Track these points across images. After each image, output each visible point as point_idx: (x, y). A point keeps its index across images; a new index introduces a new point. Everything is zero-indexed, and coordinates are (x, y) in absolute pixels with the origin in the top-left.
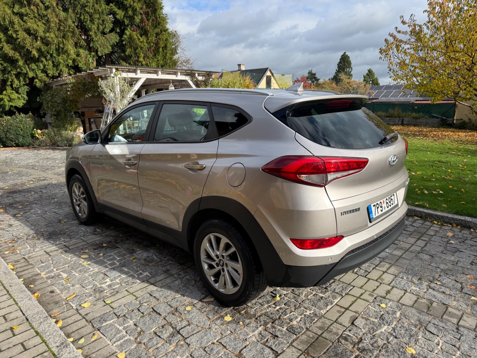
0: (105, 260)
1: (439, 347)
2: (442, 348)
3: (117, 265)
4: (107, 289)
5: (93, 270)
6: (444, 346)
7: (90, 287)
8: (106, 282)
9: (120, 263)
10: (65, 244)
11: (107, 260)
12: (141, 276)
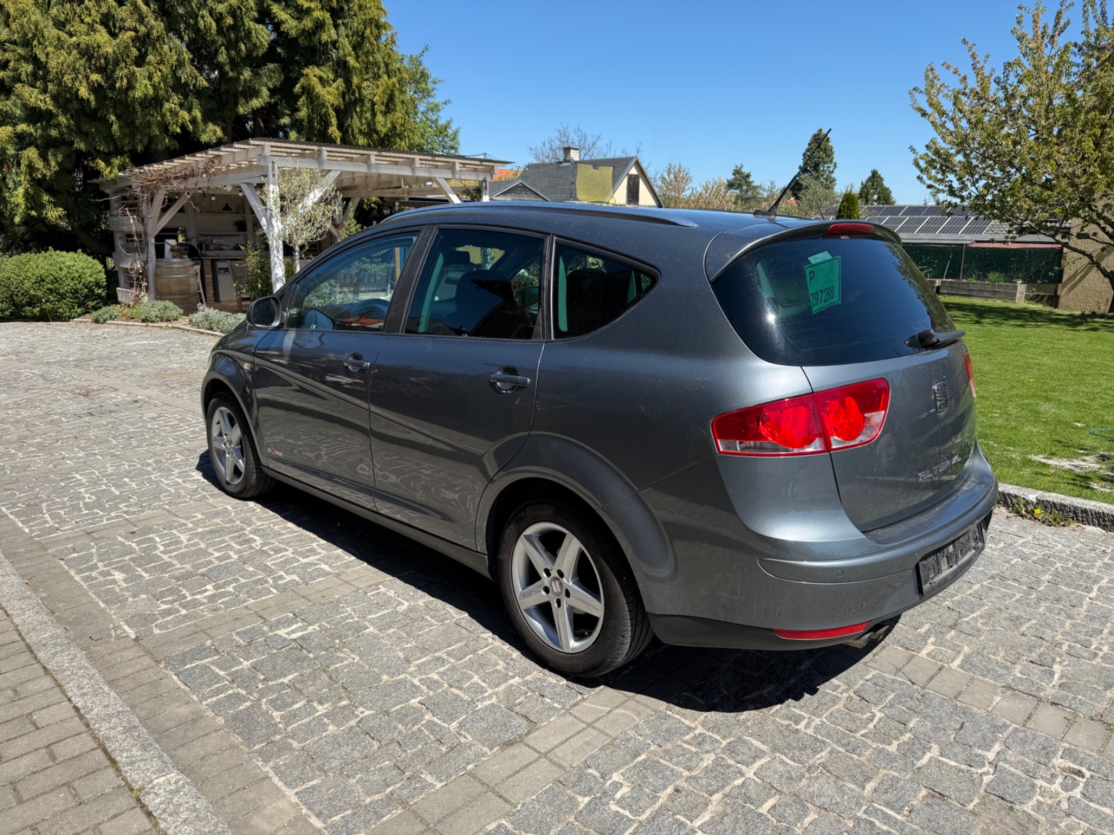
0: (210, 550)
1: (871, 726)
2: (877, 726)
3: (232, 560)
4: (204, 604)
5: (182, 568)
6: (881, 724)
7: (170, 598)
8: (206, 590)
9: (240, 557)
10: (127, 517)
11: (215, 550)
12: (280, 582)
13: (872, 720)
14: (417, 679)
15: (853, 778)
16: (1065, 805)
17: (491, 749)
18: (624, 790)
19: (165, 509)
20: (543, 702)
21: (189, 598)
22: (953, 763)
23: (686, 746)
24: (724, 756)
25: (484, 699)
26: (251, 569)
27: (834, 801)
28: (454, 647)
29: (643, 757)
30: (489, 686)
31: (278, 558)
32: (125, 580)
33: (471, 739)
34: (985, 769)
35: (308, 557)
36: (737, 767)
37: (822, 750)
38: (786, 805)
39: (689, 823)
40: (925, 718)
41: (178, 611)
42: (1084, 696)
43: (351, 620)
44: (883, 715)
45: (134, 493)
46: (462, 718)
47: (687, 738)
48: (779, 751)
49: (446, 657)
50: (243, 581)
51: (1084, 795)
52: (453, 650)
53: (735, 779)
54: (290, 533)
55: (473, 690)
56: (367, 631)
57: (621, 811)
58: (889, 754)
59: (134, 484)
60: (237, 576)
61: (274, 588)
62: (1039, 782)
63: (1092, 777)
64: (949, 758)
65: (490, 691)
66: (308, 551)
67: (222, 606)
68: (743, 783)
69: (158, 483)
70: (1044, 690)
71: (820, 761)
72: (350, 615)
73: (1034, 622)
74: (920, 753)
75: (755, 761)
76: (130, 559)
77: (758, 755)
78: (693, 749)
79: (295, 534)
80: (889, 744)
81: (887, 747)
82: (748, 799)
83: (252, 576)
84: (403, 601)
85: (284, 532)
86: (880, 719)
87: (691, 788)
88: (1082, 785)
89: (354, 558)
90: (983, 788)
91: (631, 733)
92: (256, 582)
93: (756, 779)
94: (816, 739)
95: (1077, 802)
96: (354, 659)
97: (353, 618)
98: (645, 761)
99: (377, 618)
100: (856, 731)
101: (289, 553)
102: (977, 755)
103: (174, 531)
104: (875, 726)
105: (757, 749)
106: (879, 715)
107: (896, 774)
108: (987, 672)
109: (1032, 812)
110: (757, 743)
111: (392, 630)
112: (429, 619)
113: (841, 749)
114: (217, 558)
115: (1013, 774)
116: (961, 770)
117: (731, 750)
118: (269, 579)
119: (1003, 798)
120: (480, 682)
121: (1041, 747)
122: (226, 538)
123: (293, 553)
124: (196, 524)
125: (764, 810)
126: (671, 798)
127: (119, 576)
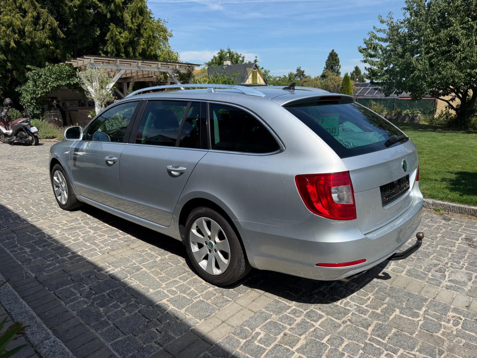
0: (70, 237)
3: (80, 241)
5: (57, 245)
6: (373, 301)
7: (51, 259)
8: (68, 255)
9: (84, 239)
11: (72, 236)
12: (102, 250)
13: (369, 299)
14: (166, 290)
15: (363, 326)
16: (455, 333)
17: (200, 320)
18: (262, 336)
19: (49, 220)
20: (223, 298)
21: (60, 258)
22: (405, 316)
23: (288, 314)
24: (305, 318)
25: (196, 298)
26: (89, 244)
27: (355, 336)
28: (182, 275)
29: (269, 320)
30: (199, 292)
31: (101, 239)
32: (30, 251)
33: (191, 316)
34: (419, 319)
35: (115, 238)
36: (311, 323)
37: (348, 314)
38: (334, 339)
39: (291, 349)
40: (392, 297)
41: (55, 264)
42: (459, 285)
43: (135, 266)
44: (373, 297)
45: (34, 212)
46: (186, 307)
47: (289, 311)
48: (330, 315)
49: (179, 280)
50: (85, 250)
51: (463, 328)
52: (182, 276)
53: (310, 328)
54: (106, 228)
55: (191, 294)
56: (142, 270)
57: (260, 345)
58: (378, 314)
59: (34, 209)
60: (82, 248)
61: (100, 252)
62: (443, 323)
63: (465, 319)
64: (403, 314)
65: (199, 294)
66: (114, 236)
67: (76, 261)
68: (315, 330)
69: (46, 208)
70: (441, 283)
71: (348, 318)
72: (135, 263)
73: (435, 254)
74: (391, 313)
75: (319, 320)
76: (32, 242)
77: (321, 317)
78: (291, 316)
79: (108, 228)
80: (377, 309)
81: (376, 311)
82: (317, 337)
83: (89, 248)
84: (158, 256)
85: (103, 227)
86: (373, 299)
87: (291, 333)
88: (461, 323)
89: (135, 238)
90: (419, 327)
91: (264, 310)
92: (91, 250)
93: (320, 328)
94: (346, 309)
95: (460, 331)
96: (136, 283)
97: (136, 264)
98: (270, 322)
99: (147, 264)
100: (362, 304)
101: (106, 237)
102: (416, 313)
103: (53, 229)
104: (370, 302)
105: (320, 315)
106: (372, 297)
107: (381, 322)
108: (417, 276)
109: (441, 336)
110: (320, 312)
111: (153, 270)
112: (171, 263)
113: (356, 313)
114: (73, 240)
115: (432, 320)
116: (409, 319)
117: (308, 315)
118: (97, 248)
119: (428, 331)
120: (194, 290)
121: (442, 308)
122: (77, 231)
123: (107, 237)
124: (64, 225)
125: (324, 341)
126: (283, 338)
127: (28, 250)
